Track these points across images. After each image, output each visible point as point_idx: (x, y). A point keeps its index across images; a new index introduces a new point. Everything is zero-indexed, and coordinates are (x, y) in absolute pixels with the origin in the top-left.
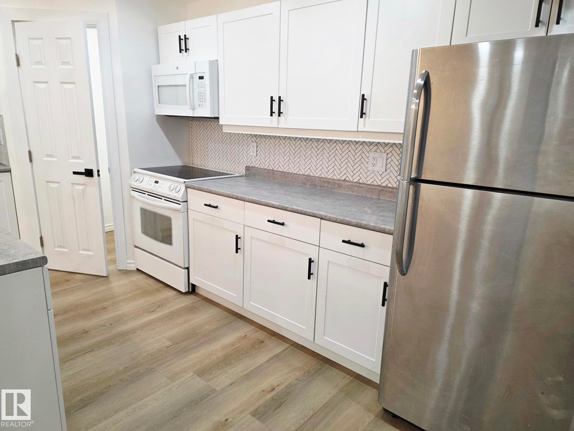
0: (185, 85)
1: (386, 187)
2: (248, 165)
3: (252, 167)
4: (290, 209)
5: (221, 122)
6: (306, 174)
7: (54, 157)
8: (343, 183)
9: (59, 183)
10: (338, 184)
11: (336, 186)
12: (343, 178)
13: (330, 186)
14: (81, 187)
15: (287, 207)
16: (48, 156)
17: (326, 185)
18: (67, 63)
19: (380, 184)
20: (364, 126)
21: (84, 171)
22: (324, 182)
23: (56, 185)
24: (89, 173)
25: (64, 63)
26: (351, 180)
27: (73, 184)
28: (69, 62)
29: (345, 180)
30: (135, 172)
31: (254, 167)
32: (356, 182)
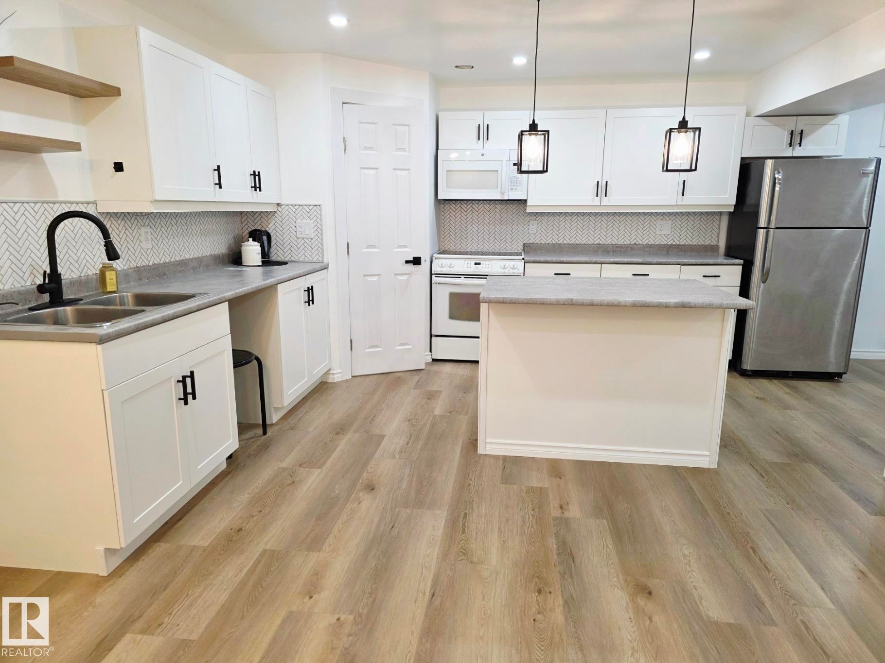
0: (497, 171)
1: (672, 245)
2: (525, 242)
3: (530, 243)
4: (655, 263)
5: (528, 203)
6: (596, 243)
7: (376, 248)
8: (635, 246)
9: (379, 275)
10: (631, 248)
11: (629, 249)
12: (633, 243)
13: (623, 250)
14: (406, 277)
15: (651, 261)
16: (369, 247)
17: (619, 249)
18: (403, 150)
19: (666, 243)
20: (682, 201)
21: (412, 259)
22: (617, 247)
23: (375, 278)
24: (416, 261)
25: (399, 149)
26: (641, 243)
27: (396, 275)
28: (405, 149)
29: (635, 244)
30: (435, 258)
31: (533, 243)
32: (646, 244)
